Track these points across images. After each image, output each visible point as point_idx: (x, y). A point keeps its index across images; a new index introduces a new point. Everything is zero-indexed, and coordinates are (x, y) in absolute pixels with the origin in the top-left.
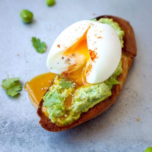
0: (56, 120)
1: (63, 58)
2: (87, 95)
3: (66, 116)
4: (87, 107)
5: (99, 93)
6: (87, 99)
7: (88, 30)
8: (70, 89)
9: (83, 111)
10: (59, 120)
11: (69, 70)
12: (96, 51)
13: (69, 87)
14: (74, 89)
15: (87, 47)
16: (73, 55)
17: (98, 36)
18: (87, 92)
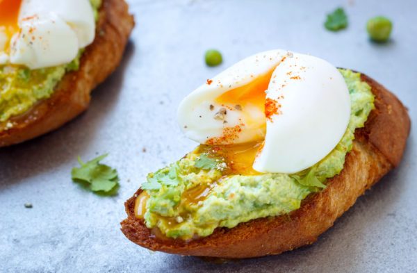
0: (154, 224)
1: (212, 107)
2: (242, 189)
3: (180, 219)
4: (236, 218)
5: (268, 190)
6: (238, 197)
7: (279, 64)
8: (212, 174)
9: (223, 224)
10: (162, 224)
11: (224, 138)
12: (280, 102)
13: (210, 169)
14: (219, 174)
15: (265, 95)
16: (238, 107)
17: (293, 75)
18: (242, 185)
